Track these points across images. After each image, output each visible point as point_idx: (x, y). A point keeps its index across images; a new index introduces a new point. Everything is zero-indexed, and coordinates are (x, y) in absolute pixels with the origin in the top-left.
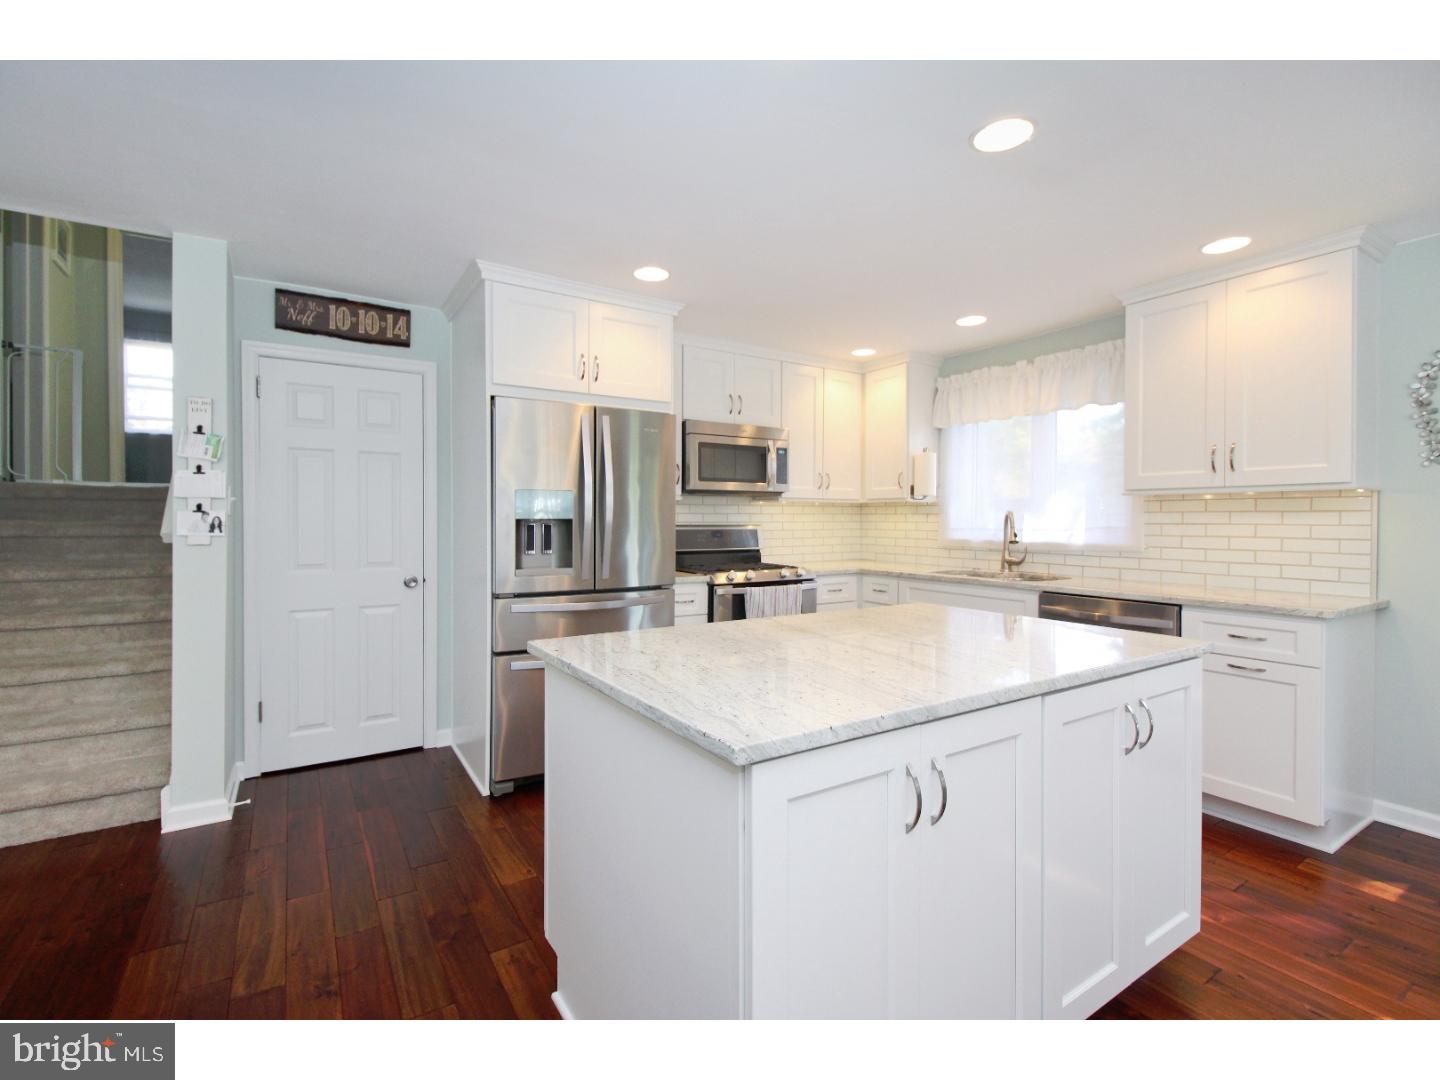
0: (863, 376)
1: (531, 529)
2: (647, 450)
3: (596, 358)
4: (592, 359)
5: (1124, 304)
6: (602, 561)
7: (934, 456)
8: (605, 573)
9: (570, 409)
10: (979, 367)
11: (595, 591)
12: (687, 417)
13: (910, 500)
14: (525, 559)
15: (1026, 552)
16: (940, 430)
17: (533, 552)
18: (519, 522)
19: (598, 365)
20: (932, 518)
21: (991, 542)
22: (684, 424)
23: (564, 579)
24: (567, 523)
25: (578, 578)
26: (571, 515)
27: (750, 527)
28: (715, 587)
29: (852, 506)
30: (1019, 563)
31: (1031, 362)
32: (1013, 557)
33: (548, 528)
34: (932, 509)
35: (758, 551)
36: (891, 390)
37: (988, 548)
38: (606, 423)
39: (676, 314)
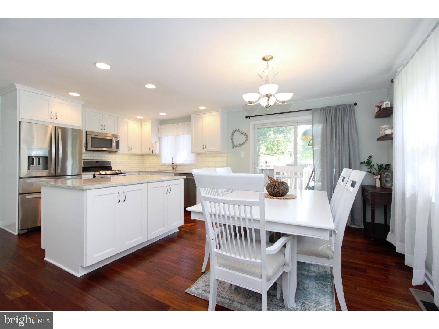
0: (141, 123)
1: (33, 159)
2: (74, 139)
3: (56, 113)
4: (55, 113)
5: (191, 115)
6: (58, 168)
7: (158, 144)
8: (59, 171)
9: (46, 127)
10: (167, 124)
11: (55, 176)
12: (87, 130)
13: (152, 154)
14: (31, 167)
15: (177, 166)
16: (160, 137)
17: (33, 166)
18: (29, 157)
19: (57, 115)
20: (158, 158)
21: (170, 164)
22: (86, 132)
23: (45, 173)
24: (46, 158)
25: (50, 172)
26: (47, 155)
27: (109, 160)
28: (96, 175)
29: (140, 155)
30: (175, 168)
31: (177, 124)
32: (174, 166)
33: (39, 159)
34: (158, 156)
35: (111, 167)
36: (148, 127)
37: (169, 165)
38: (59, 131)
39: (83, 104)
